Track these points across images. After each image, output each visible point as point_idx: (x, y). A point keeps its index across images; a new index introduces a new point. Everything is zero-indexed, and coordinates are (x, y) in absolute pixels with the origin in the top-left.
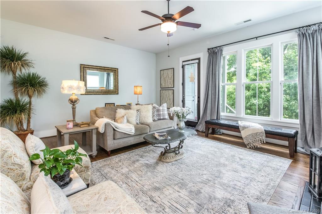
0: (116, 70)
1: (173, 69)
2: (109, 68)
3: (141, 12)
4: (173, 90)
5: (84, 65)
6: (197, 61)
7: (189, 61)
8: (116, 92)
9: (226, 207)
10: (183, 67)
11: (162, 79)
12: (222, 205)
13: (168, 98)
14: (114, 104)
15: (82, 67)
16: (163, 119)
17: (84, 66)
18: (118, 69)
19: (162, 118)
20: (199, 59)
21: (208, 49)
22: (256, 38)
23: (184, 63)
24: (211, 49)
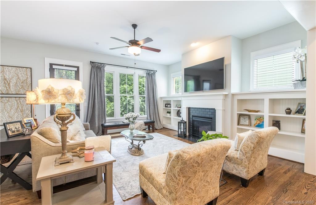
1: (31, 69)
6: (76, 69)
7: (62, 65)
20: (78, 68)
21: (91, 62)
22: (127, 67)
23: (54, 67)
24: (93, 62)
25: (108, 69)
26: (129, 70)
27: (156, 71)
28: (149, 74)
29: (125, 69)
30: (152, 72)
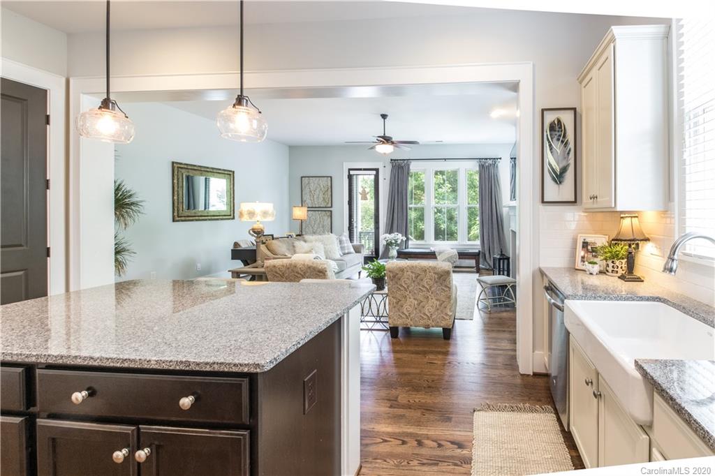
0: (230, 175)
1: (331, 177)
2: (220, 169)
4: (331, 211)
5: (181, 164)
6: (374, 172)
7: (360, 169)
8: (230, 215)
10: (350, 177)
11: (306, 191)
13: (319, 224)
15: (176, 168)
16: (348, 253)
17: (179, 166)
18: (234, 172)
19: (346, 251)
20: (377, 170)
21: (391, 160)
22: (445, 159)
23: (352, 172)
24: (395, 160)
25: (414, 167)
26: (448, 163)
27: (500, 159)
28: (483, 166)
29: (442, 163)
30: (490, 162)
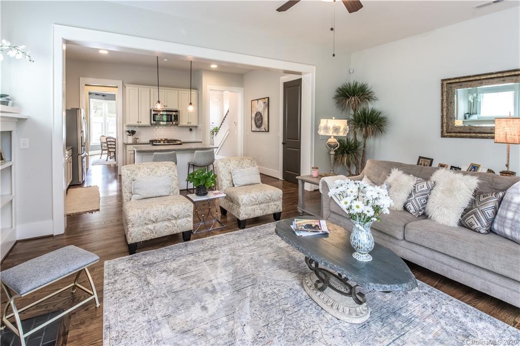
3: (277, 10)
9: (150, 317)
12: (157, 314)
14: (432, 160)
15: (445, 85)
17: (449, 82)
